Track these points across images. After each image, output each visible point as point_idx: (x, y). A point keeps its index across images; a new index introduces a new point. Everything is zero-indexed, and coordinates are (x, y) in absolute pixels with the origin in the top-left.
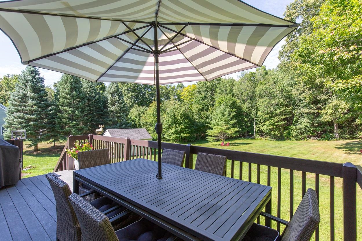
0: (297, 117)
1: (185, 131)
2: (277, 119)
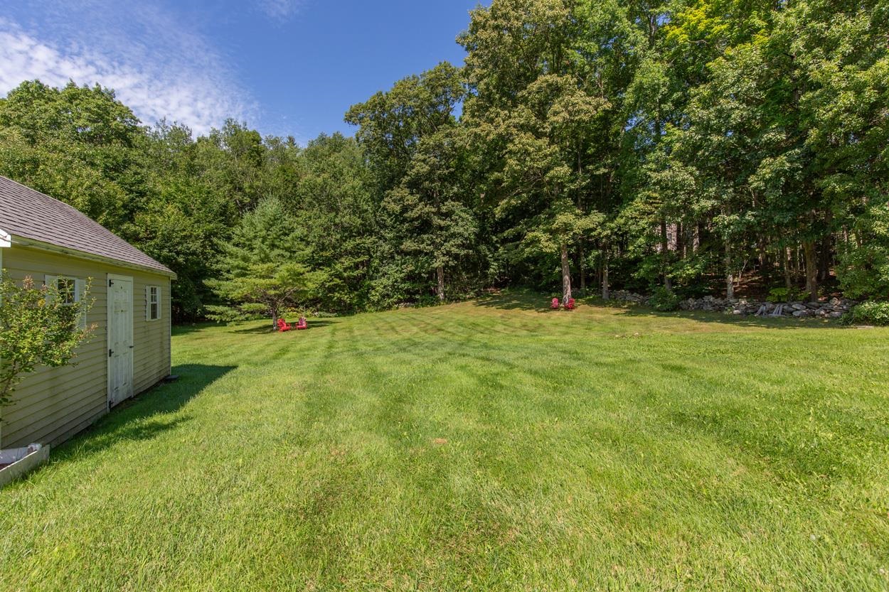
0: (378, 261)
2: (347, 261)
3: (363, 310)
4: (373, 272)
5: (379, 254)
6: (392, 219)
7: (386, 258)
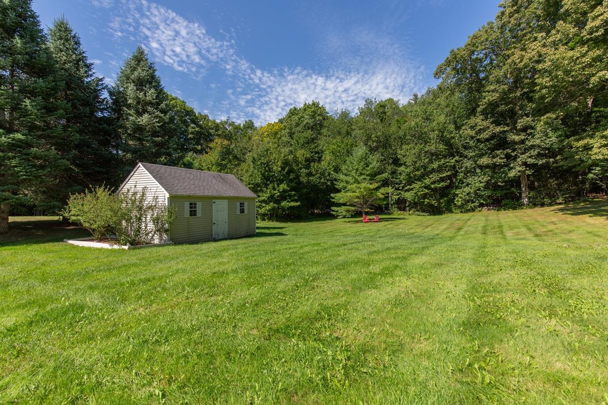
0: (462, 174)
1: (290, 196)
2: (435, 177)
3: (451, 211)
4: (459, 183)
5: (463, 169)
6: (474, 141)
7: (468, 172)
